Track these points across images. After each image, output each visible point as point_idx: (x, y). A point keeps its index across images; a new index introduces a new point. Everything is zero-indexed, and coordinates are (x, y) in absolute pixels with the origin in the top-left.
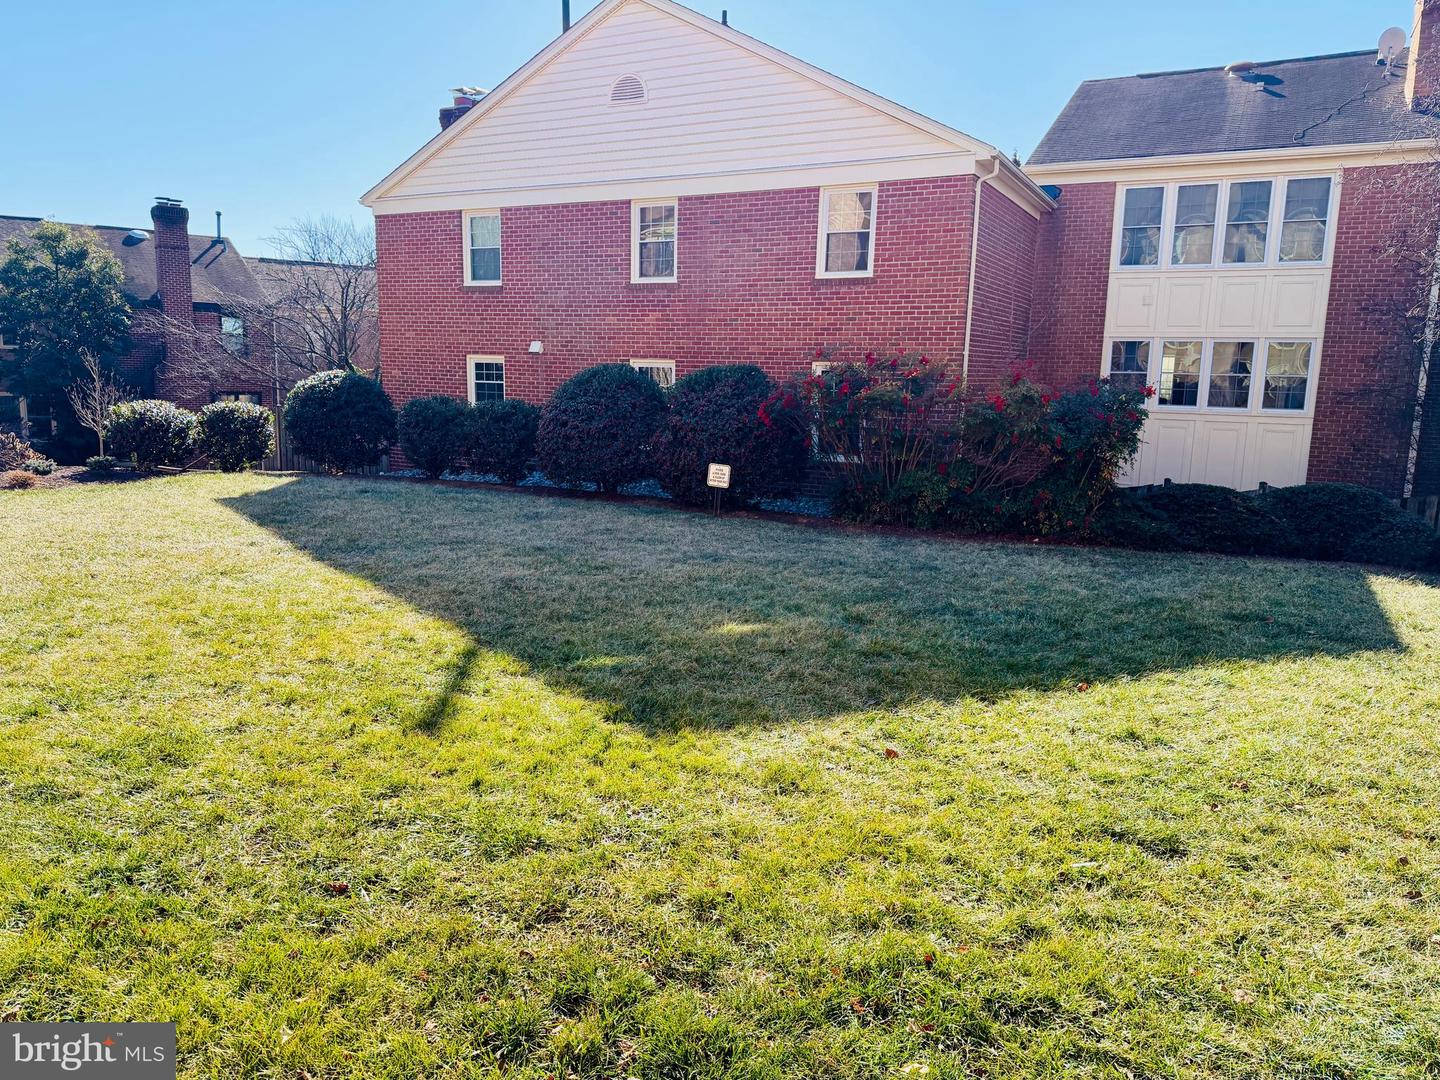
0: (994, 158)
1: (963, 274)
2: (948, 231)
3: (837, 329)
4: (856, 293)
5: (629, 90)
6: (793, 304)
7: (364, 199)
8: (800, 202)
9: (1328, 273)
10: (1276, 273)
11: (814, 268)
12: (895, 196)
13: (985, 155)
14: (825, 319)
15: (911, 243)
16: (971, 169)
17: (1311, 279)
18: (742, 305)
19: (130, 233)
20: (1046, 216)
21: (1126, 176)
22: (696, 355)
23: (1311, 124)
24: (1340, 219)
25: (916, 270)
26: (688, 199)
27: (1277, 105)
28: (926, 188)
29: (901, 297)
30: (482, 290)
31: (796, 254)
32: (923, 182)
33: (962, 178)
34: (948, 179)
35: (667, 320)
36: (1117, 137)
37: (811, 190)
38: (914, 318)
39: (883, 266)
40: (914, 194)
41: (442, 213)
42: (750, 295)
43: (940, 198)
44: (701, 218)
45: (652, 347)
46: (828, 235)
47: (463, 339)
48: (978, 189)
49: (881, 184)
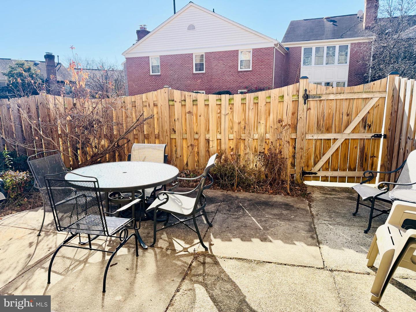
0: (278, 43)
1: (272, 69)
2: (268, 59)
3: (244, 82)
4: (248, 74)
5: (191, 27)
6: (233, 77)
7: (123, 54)
8: (234, 53)
9: (348, 66)
10: (337, 67)
11: (238, 68)
12: (256, 52)
13: (276, 43)
14: (241, 80)
15: (260, 62)
16: (273, 46)
17: (345, 68)
18: (221, 77)
19: (35, 62)
20: (286, 55)
21: (304, 45)
22: (210, 89)
23: (344, 33)
24: (350, 54)
25: (261, 68)
26: (207, 53)
27: (336, 28)
28: (263, 50)
29: (258, 74)
30: (155, 75)
31: (233, 65)
32: (262, 49)
33: (271, 48)
34: (268, 48)
35: (203, 81)
36: (301, 36)
37: (237, 50)
38: (261, 79)
39: (254, 67)
40: (260, 51)
41: (144, 57)
42: (223, 75)
43: (266, 52)
44: (210, 57)
45: (199, 88)
46: (241, 61)
47: (150, 88)
48: (275, 50)
49: (253, 49)
